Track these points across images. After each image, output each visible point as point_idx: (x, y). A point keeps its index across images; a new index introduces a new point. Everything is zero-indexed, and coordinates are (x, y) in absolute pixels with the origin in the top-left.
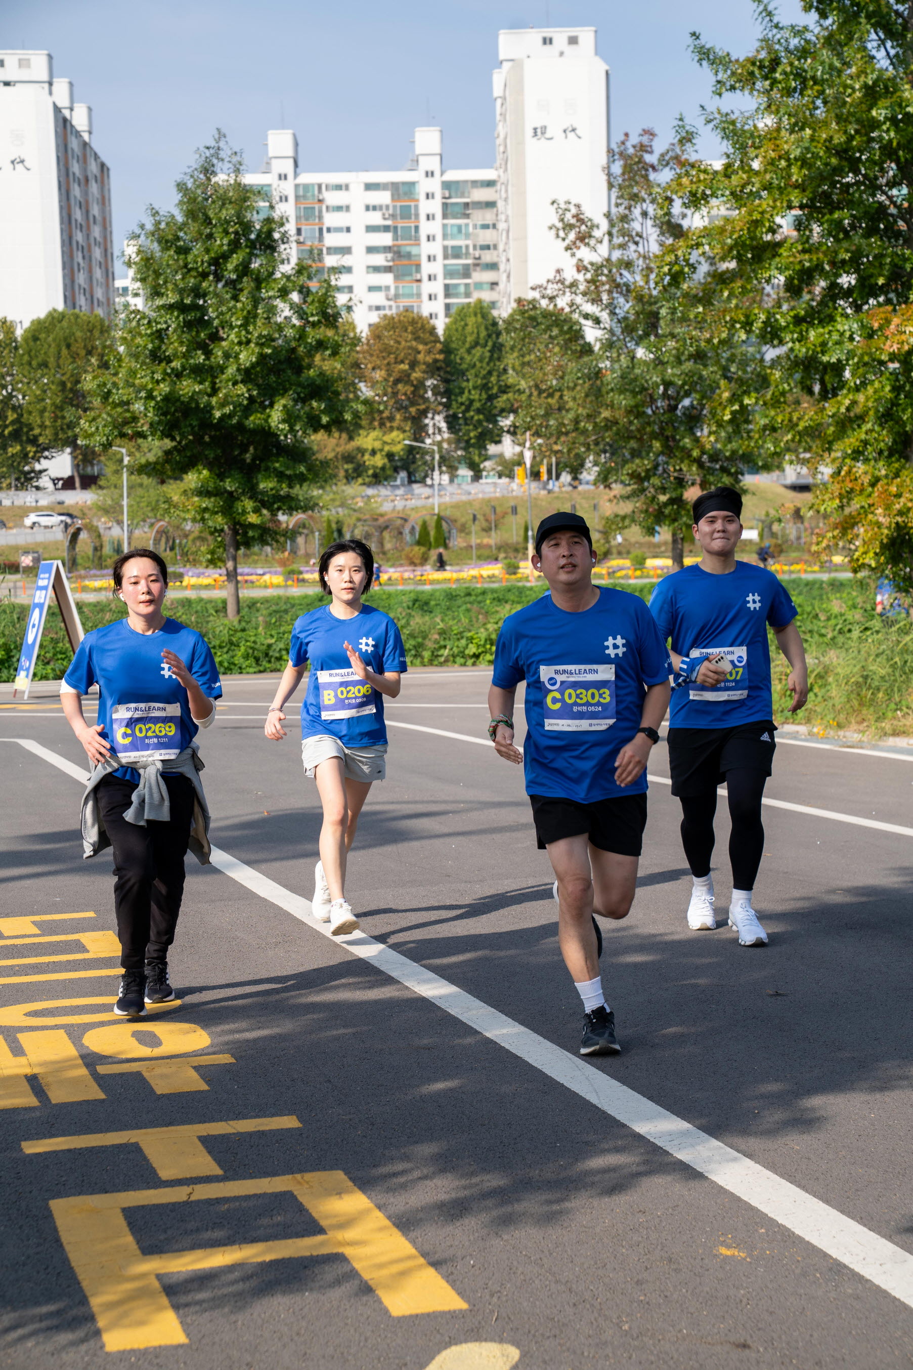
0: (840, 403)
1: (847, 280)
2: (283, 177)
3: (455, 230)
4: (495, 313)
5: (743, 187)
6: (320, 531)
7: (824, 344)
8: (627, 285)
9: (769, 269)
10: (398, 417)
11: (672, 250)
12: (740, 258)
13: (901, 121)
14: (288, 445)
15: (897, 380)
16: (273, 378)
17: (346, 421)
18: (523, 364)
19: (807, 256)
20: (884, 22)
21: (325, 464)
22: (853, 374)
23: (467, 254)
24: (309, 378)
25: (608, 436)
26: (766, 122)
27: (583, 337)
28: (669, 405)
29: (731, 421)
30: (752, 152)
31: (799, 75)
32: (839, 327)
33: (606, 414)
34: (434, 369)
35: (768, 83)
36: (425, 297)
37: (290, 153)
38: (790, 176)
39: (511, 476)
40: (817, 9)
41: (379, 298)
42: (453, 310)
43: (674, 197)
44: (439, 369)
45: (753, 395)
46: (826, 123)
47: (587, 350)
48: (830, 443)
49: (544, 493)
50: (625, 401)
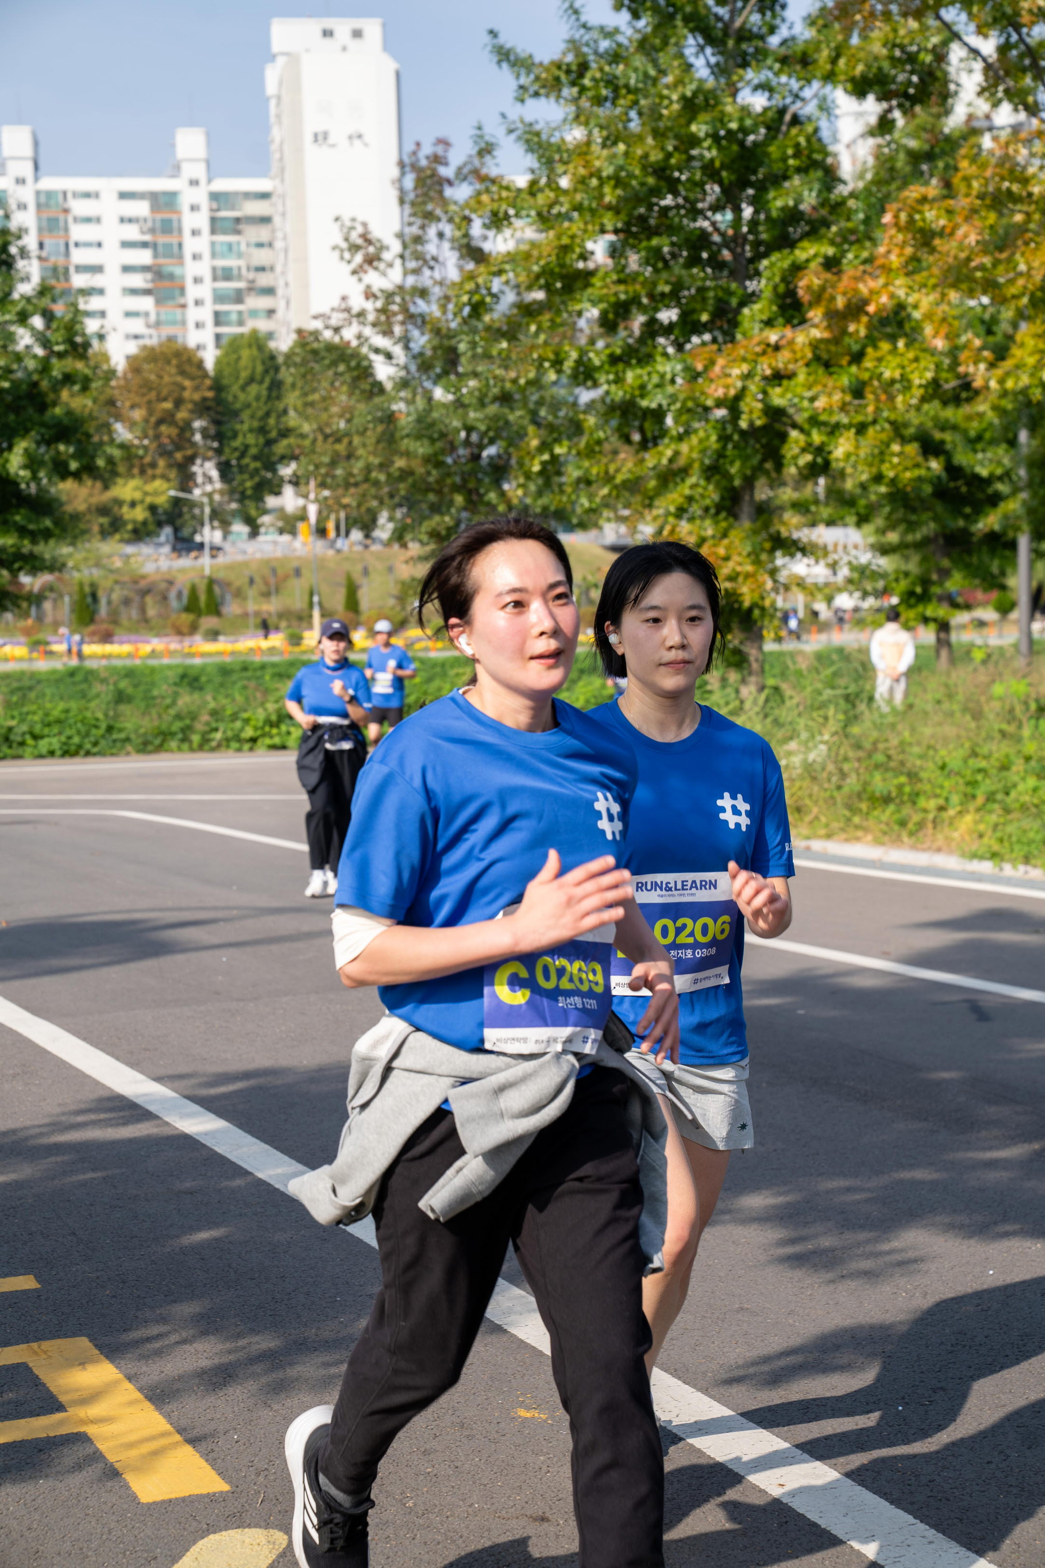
0: (661, 454)
1: (668, 315)
2: (20, 181)
3: (225, 248)
4: (272, 345)
5: (551, 206)
6: (71, 596)
7: (642, 387)
8: (422, 316)
9: (580, 301)
10: (162, 463)
11: (471, 277)
12: (548, 288)
13: (724, 138)
14: (30, 495)
15: (724, 429)
16: (12, 417)
17: (98, 468)
18: (306, 404)
19: (622, 288)
20: (702, 25)
21: (76, 517)
22: (676, 421)
23: (239, 277)
24: (54, 417)
25: (403, 488)
26: (575, 135)
27: (372, 375)
28: (472, 454)
29: (541, 473)
30: (560, 168)
31: (611, 82)
32: (660, 368)
33: (400, 463)
34: (202, 408)
35: (575, 90)
36: (191, 325)
37: (28, 152)
38: (601, 196)
39: (293, 532)
40: (629, 9)
41: (137, 326)
42: (225, 341)
43: (473, 216)
44: (208, 409)
45: (566, 443)
46: (640, 138)
47: (378, 388)
48: (651, 499)
49: (331, 553)
50: (422, 449)
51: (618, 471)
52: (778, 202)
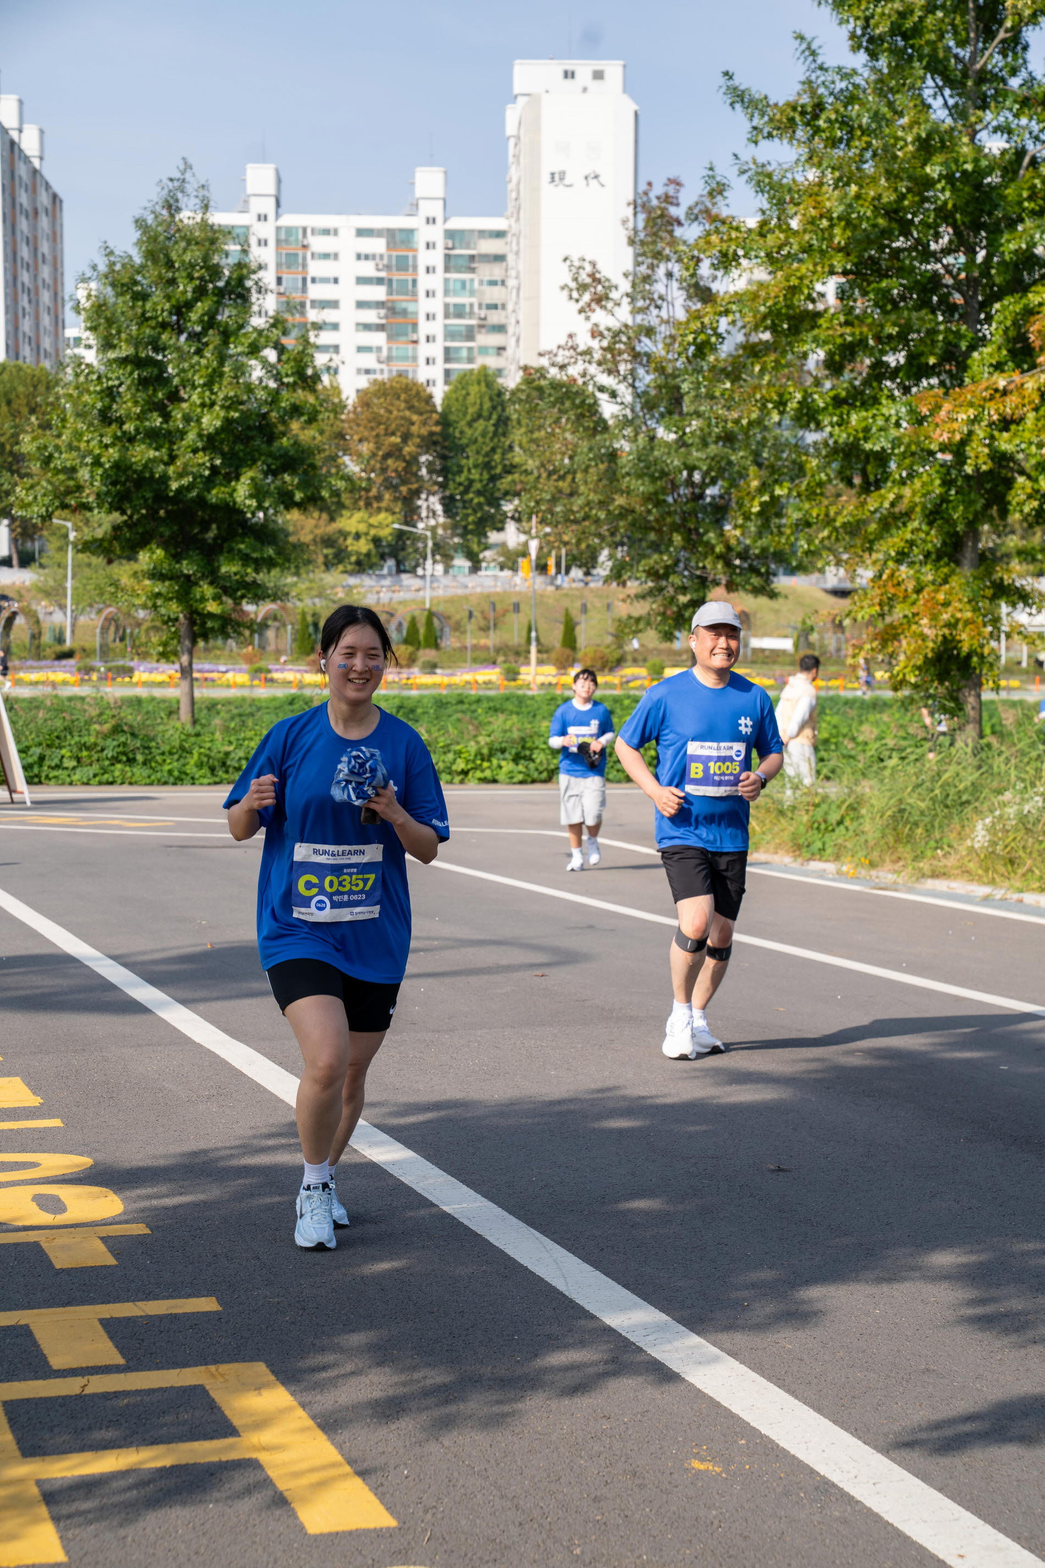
0: (883, 498)
1: (895, 359)
2: (263, 218)
3: (459, 285)
4: (500, 381)
5: (780, 248)
6: (293, 624)
7: (867, 430)
8: (648, 355)
9: (805, 342)
10: (387, 496)
11: (697, 316)
12: (774, 329)
13: (958, 179)
14: (255, 524)
15: (948, 473)
16: (240, 447)
17: (324, 499)
18: (531, 441)
19: (849, 330)
20: (943, 67)
21: (301, 547)
22: (900, 465)
23: (471, 314)
24: (281, 447)
25: (623, 526)
26: (808, 176)
27: (597, 412)
28: (696, 493)
29: (760, 514)
30: (791, 209)
31: (844, 122)
32: (885, 411)
33: (620, 501)
34: (429, 443)
35: (809, 131)
36: (422, 361)
37: (272, 190)
38: (832, 237)
39: (514, 568)
40: (867, 51)
41: (369, 361)
42: (454, 377)
43: (701, 256)
44: (435, 443)
45: (787, 484)
46: (874, 180)
47: (601, 426)
48: (871, 542)
49: (551, 589)
50: (642, 487)
51: (838, 513)
52: (1011, 245)
